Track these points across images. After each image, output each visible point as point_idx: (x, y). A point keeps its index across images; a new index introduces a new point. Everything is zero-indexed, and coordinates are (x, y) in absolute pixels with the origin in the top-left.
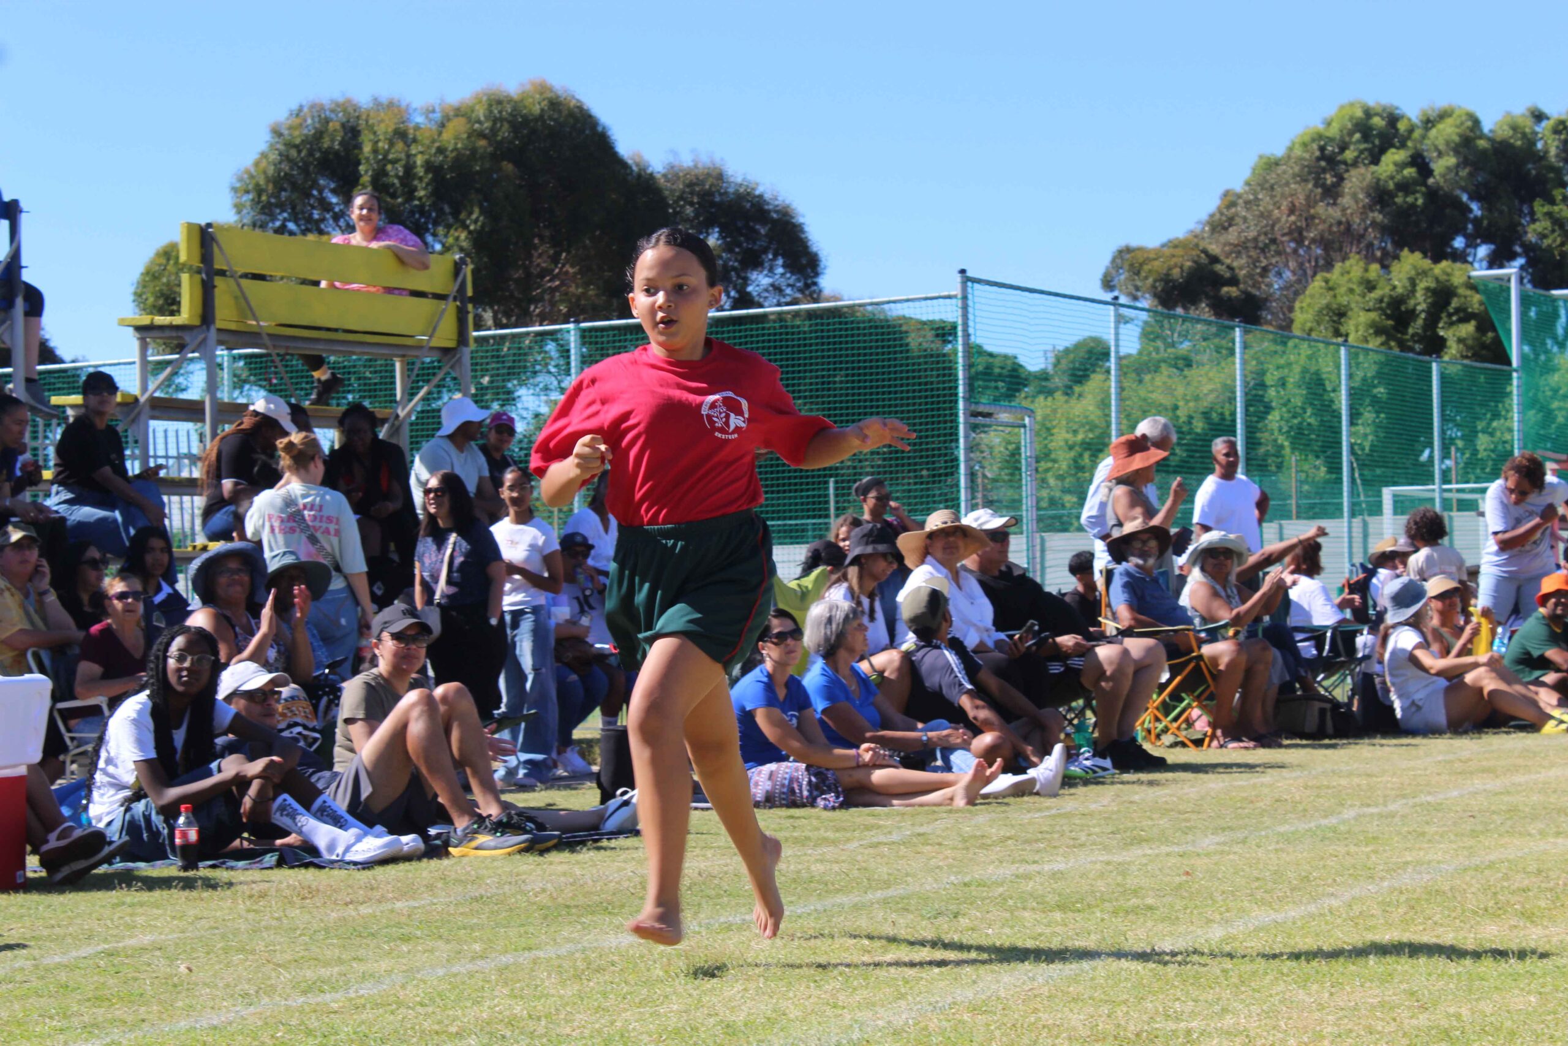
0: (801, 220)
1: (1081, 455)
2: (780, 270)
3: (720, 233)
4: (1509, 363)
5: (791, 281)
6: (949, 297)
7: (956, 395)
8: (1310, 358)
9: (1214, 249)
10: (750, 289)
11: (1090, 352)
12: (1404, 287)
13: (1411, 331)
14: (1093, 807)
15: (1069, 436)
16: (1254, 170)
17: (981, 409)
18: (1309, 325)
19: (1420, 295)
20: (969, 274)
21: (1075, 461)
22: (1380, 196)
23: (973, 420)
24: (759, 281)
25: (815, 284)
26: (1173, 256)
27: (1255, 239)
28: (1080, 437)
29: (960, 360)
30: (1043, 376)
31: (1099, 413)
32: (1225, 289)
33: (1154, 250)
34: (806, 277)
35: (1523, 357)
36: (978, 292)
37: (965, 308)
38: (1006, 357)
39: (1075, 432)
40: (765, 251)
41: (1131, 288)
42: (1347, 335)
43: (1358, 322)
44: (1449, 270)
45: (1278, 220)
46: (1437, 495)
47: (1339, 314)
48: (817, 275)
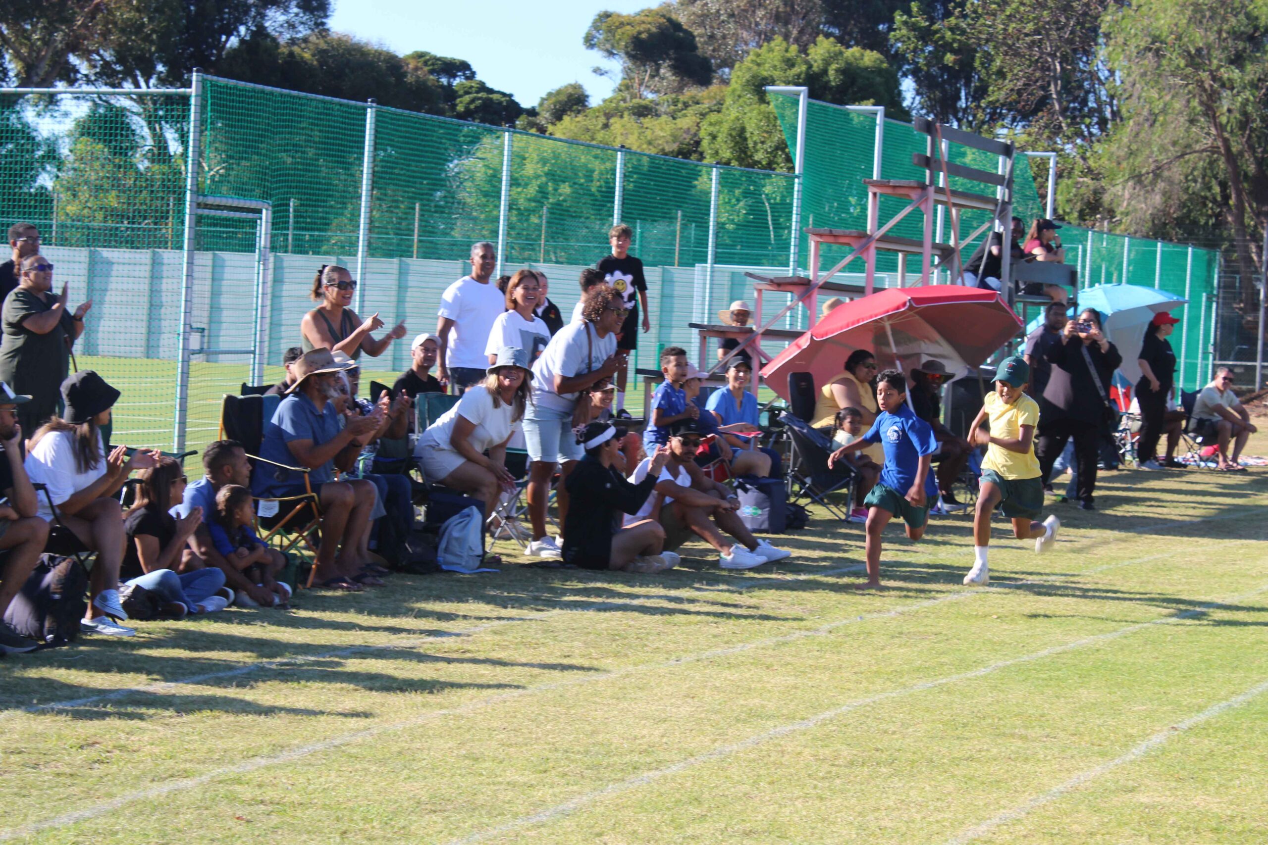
2: (296, 10)
4: (793, 168)
5: (304, 19)
8: (738, 119)
9: (682, 19)
10: (267, 24)
11: (570, 95)
12: (819, 67)
15: (539, 166)
17: (210, 200)
18: (738, 93)
19: (831, 72)
23: (200, 212)
24: (276, 17)
25: (323, 24)
26: (644, 22)
27: (718, 11)
28: (546, 168)
30: (532, 112)
32: (684, 52)
33: (629, 16)
34: (317, 17)
38: (504, 94)
41: (608, 46)
42: (768, 103)
44: (857, 55)
48: (326, 16)
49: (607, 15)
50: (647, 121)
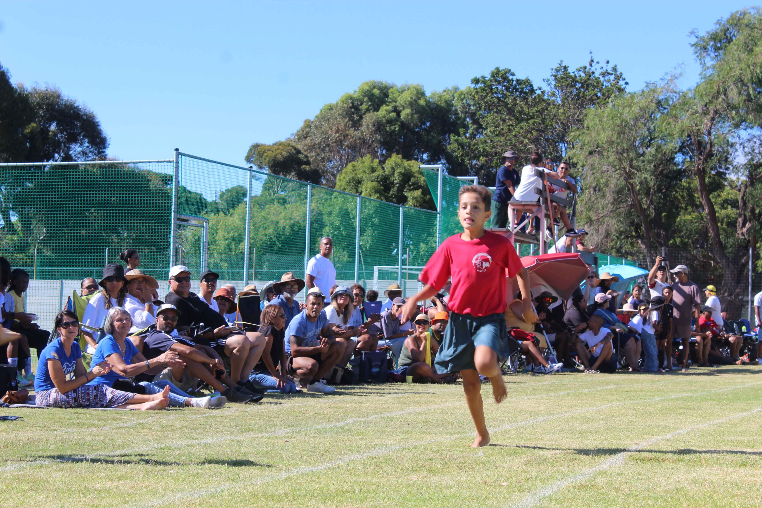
0: (97, 120)
1: (231, 243)
2: (87, 144)
3: (57, 124)
4: (436, 210)
5: (92, 150)
6: (170, 162)
7: (171, 209)
8: (343, 202)
9: (299, 147)
10: (71, 152)
11: (237, 193)
12: (389, 171)
13: (391, 193)
14: (227, 413)
15: (225, 234)
16: (321, 111)
17: (182, 217)
18: (343, 186)
19: (396, 175)
20: (180, 151)
21: (228, 245)
22: (379, 127)
23: (178, 222)
24: (76, 149)
25: (104, 152)
26: (278, 149)
27: (320, 144)
28: (231, 234)
29: (174, 193)
30: (214, 204)
31: (240, 223)
32: (304, 166)
33: (270, 146)
34: (99, 148)
35: (442, 208)
36: (184, 160)
37: (177, 168)
38: (197, 194)
39: (228, 233)
40: (79, 135)
41: (259, 163)
42: (361, 193)
43: (367, 187)
44: (410, 164)
45: (331, 135)
46: (399, 270)
47: (359, 182)
48: (105, 148)
49: (256, 146)
50: (287, 206)
